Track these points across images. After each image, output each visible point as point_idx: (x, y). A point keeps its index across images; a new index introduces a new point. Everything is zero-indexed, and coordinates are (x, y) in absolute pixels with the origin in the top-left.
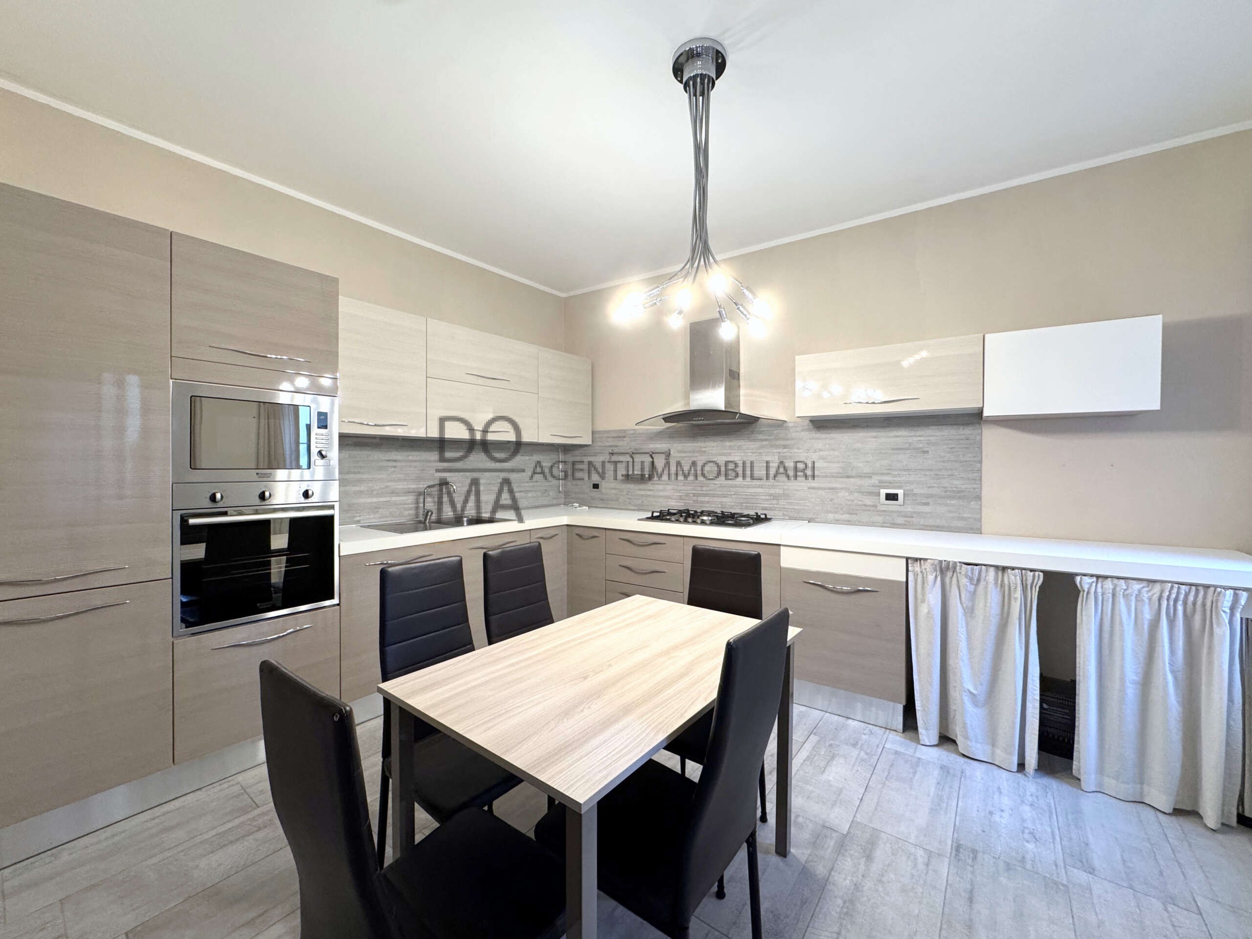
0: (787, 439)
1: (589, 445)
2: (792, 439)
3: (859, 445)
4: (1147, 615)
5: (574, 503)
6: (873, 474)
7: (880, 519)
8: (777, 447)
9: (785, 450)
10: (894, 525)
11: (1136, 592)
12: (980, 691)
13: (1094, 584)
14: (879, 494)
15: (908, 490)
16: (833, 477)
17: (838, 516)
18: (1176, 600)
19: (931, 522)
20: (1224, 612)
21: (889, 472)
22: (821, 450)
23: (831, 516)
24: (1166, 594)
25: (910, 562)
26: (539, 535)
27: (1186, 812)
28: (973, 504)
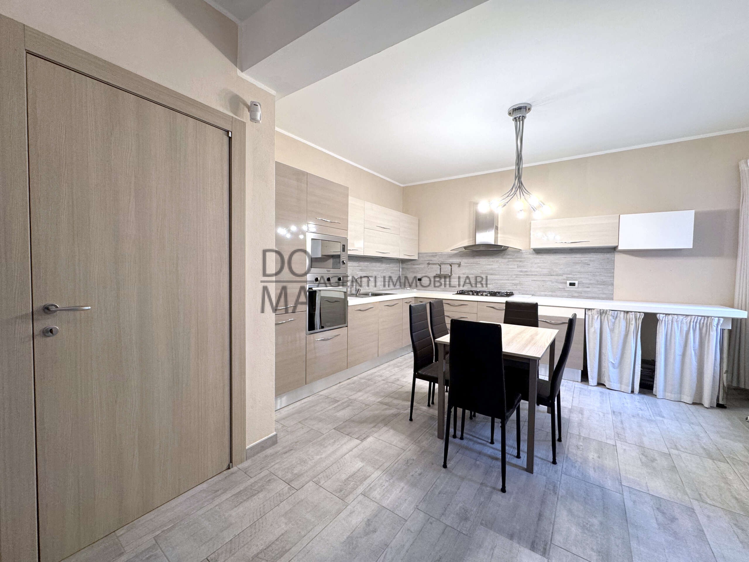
0: (522, 258)
1: (416, 260)
2: (524, 258)
3: (557, 261)
4: (685, 329)
6: (564, 274)
7: (566, 294)
8: (517, 261)
9: (521, 263)
10: (573, 297)
11: (681, 320)
12: (616, 362)
13: (664, 317)
14: (566, 283)
15: (580, 281)
16: (544, 275)
17: (546, 293)
18: (696, 322)
19: (590, 295)
20: (714, 326)
21: (571, 273)
22: (539, 263)
23: (543, 293)
24: (692, 320)
25: (586, 310)
26: (406, 301)
27: (697, 403)
28: (610, 287)
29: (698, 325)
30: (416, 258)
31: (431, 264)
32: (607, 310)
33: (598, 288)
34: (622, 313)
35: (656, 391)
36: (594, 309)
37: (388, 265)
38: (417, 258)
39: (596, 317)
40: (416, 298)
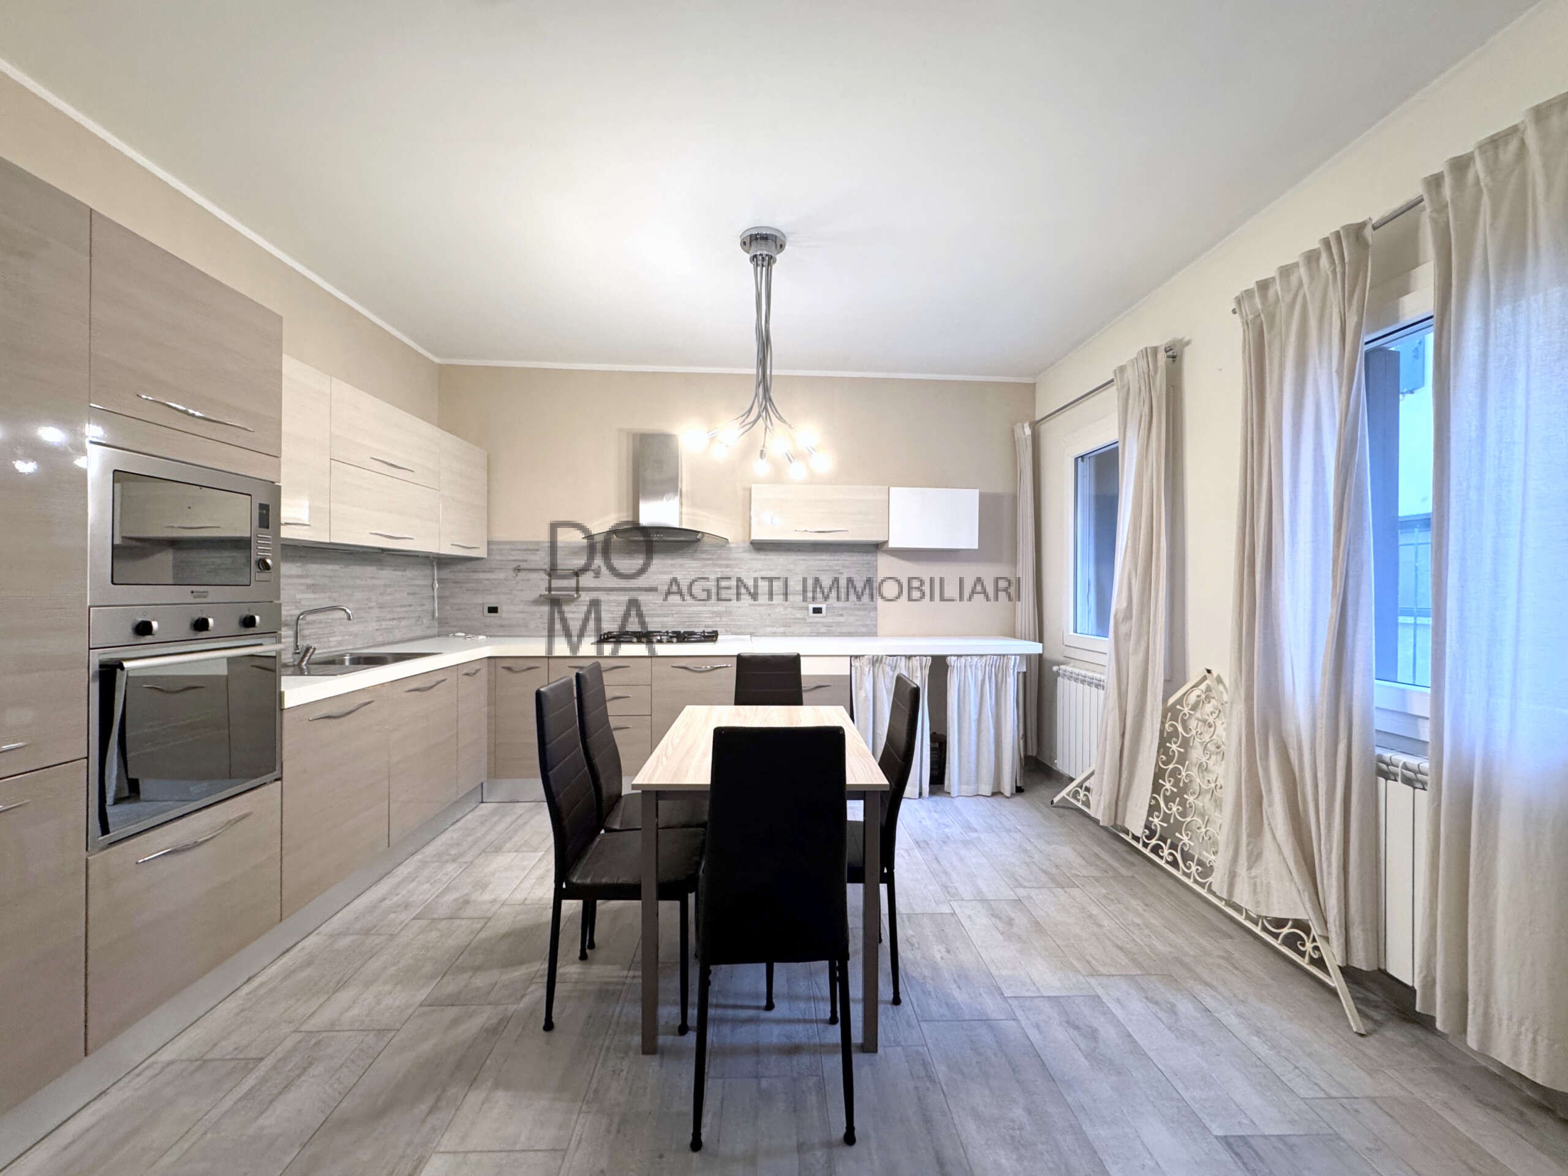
0: (729, 559)
1: (482, 558)
2: (735, 559)
3: (792, 566)
4: (980, 677)
5: (457, 632)
7: (808, 630)
8: (720, 566)
9: (728, 570)
10: (819, 634)
11: (975, 663)
13: (955, 661)
14: (807, 609)
17: (774, 629)
18: (992, 665)
19: (844, 630)
20: (1010, 668)
22: (760, 570)
23: (769, 630)
24: (988, 663)
25: (852, 659)
26: (465, 672)
27: (997, 793)
28: (872, 614)
29: (993, 670)
30: (481, 553)
31: (525, 570)
32: (882, 656)
33: (856, 615)
34: (903, 658)
35: (949, 786)
36: (863, 656)
37: (400, 573)
38: (485, 556)
39: (867, 669)
40: (493, 660)
